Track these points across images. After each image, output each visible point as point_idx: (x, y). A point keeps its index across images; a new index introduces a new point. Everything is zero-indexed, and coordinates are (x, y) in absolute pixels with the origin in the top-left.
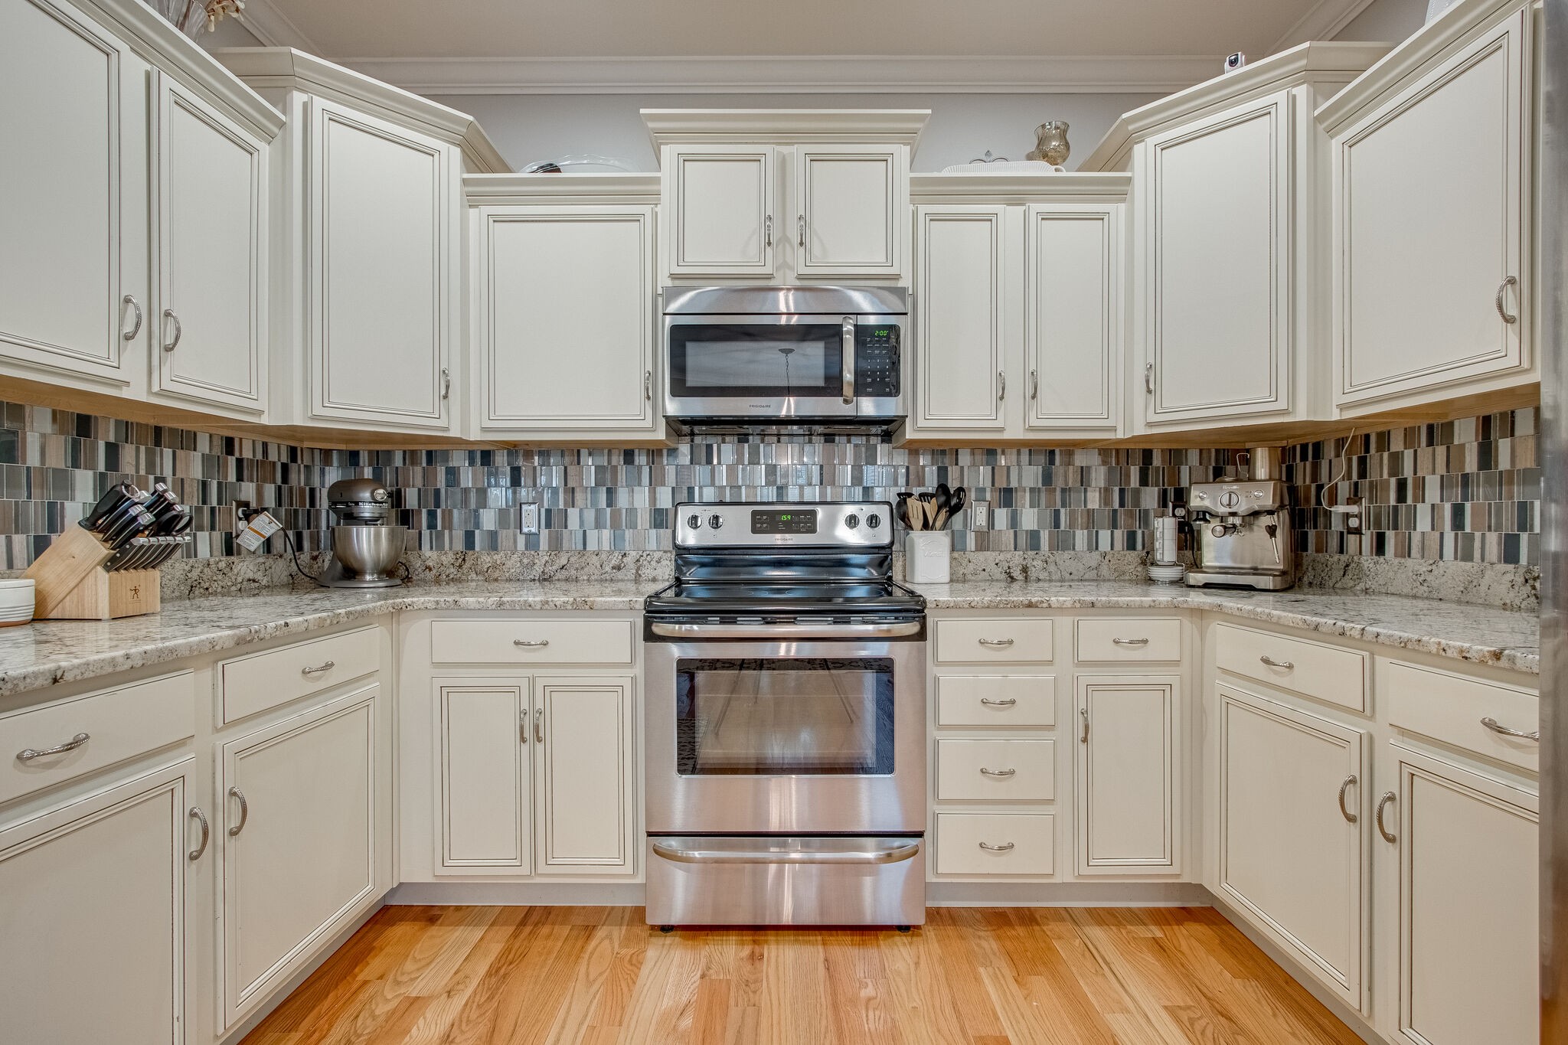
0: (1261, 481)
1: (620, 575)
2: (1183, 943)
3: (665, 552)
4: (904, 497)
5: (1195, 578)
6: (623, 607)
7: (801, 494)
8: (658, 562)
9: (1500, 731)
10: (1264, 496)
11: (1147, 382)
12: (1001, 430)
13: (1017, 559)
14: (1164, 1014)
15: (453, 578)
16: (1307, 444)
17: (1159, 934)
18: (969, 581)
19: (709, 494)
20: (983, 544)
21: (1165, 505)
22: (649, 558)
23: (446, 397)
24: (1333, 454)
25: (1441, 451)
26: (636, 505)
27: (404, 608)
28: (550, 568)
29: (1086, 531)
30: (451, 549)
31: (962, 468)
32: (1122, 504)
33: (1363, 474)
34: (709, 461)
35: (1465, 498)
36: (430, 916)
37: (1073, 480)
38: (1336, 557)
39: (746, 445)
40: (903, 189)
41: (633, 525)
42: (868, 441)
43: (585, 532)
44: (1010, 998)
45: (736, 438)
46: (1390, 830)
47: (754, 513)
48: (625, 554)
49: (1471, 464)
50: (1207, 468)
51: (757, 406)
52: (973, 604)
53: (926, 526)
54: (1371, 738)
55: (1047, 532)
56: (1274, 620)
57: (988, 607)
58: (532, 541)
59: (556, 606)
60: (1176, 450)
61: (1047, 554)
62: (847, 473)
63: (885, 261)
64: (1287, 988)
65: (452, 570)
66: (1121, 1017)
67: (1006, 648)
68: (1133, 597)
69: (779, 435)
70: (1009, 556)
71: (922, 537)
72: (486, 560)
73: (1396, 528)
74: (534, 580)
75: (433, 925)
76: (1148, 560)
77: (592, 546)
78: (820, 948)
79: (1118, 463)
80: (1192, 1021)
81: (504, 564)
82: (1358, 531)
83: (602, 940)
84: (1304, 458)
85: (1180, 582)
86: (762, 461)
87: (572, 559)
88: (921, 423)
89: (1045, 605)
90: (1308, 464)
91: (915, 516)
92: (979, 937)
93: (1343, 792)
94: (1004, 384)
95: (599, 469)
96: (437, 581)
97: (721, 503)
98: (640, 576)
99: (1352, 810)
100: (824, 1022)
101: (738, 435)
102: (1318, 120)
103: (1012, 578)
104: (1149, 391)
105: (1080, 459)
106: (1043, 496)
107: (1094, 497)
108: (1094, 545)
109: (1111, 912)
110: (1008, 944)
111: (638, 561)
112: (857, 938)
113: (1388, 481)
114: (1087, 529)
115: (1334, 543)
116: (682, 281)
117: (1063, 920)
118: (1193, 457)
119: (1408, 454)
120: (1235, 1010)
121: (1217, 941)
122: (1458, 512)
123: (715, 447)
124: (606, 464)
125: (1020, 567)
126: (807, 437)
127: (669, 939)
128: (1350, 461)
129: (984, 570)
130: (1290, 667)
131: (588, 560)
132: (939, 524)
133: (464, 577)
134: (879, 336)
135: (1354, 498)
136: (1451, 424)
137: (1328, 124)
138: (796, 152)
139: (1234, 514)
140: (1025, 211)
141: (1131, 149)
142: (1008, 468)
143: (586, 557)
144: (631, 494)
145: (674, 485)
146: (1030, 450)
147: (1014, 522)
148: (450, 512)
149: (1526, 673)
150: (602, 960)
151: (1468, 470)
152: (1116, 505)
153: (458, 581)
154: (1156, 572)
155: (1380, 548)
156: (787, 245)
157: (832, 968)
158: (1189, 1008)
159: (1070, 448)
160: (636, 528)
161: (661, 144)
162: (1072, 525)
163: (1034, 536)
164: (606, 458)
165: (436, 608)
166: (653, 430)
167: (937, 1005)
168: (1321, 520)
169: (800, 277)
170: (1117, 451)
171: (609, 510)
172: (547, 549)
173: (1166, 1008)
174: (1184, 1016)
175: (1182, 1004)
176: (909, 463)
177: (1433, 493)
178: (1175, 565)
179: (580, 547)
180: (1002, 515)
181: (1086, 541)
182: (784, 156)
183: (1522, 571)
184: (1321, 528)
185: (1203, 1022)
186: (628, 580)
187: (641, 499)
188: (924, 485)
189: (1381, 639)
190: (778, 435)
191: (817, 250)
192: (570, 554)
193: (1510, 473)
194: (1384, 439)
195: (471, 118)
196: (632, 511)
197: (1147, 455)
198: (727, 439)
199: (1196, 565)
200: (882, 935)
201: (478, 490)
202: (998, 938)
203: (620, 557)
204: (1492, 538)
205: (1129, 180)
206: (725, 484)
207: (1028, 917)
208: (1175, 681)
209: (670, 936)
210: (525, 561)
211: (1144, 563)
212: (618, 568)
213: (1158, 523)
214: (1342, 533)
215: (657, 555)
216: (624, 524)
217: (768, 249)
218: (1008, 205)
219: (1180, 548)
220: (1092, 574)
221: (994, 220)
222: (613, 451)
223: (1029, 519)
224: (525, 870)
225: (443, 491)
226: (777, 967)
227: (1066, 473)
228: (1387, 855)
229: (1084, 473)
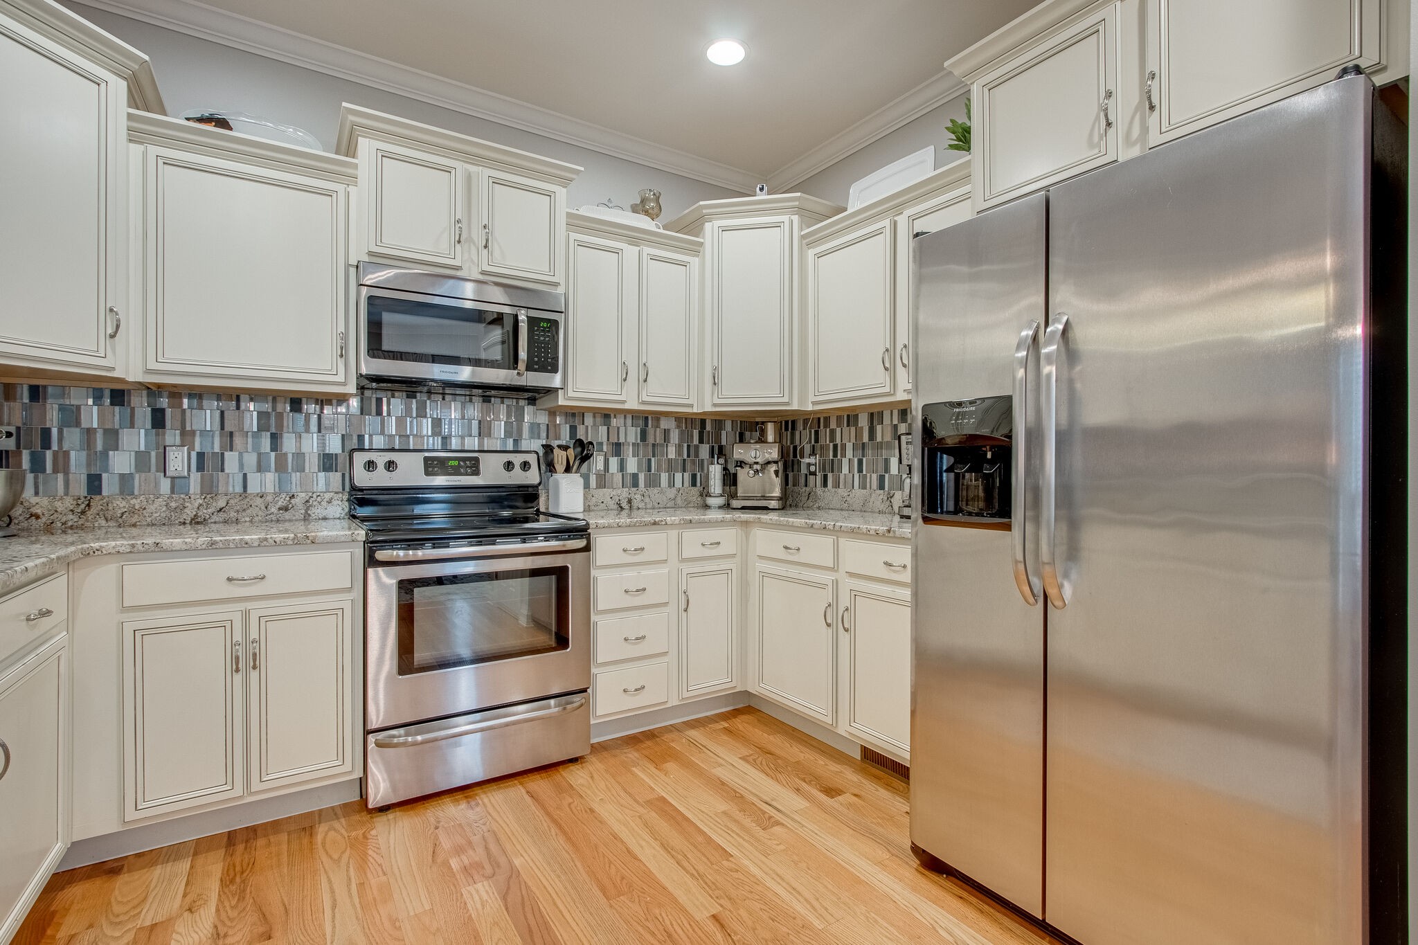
0: (770, 443)
1: (287, 515)
2: (740, 726)
3: (336, 493)
4: (548, 449)
5: (735, 503)
6: (346, 540)
7: (463, 444)
8: (330, 502)
9: (890, 565)
10: (774, 453)
11: (714, 377)
12: (623, 402)
13: (624, 493)
14: (740, 761)
15: (72, 526)
16: (788, 421)
17: (726, 725)
18: (593, 510)
19: (379, 441)
20: (602, 483)
21: (713, 457)
22: (319, 499)
23: (112, 336)
24: (802, 428)
25: (853, 429)
26: (303, 451)
27: (91, 553)
28: (205, 511)
29: (667, 474)
30: (66, 494)
31: (587, 427)
32: (689, 456)
33: (817, 441)
34: (379, 413)
35: (863, 456)
36: (110, 870)
37: (659, 440)
38: (804, 488)
39: (414, 401)
40: (561, 221)
41: (300, 468)
42: (517, 403)
43: (245, 475)
44: (657, 778)
45: (404, 394)
46: (846, 626)
47: (426, 459)
48: (293, 496)
49: (866, 439)
50: (736, 433)
51: (446, 372)
52: (620, 524)
53: (568, 469)
54: (837, 581)
55: (643, 474)
56: (790, 524)
57: (629, 526)
58: (178, 483)
59: (275, 542)
60: (719, 421)
61: (644, 490)
62: (500, 428)
63: (548, 270)
64: (795, 733)
65: (71, 517)
66: (720, 769)
67: (639, 553)
68: (696, 516)
69: (444, 394)
70: (619, 492)
71: (564, 478)
72: (121, 504)
73: (832, 472)
74: (184, 523)
75: (120, 874)
76: (705, 493)
77: (251, 489)
78: (520, 787)
79: (686, 428)
80: (755, 761)
81: (145, 509)
82: (814, 474)
83: (326, 834)
84: (787, 429)
85: (727, 506)
86: (429, 416)
87: (232, 502)
88: (571, 394)
89: (663, 523)
90: (789, 433)
91: (560, 462)
92: (625, 753)
93: (825, 612)
94: (627, 370)
95: (261, 415)
96: (49, 529)
97: (393, 450)
98: (309, 515)
99: (829, 621)
100: (545, 825)
101: (406, 391)
102: (803, 237)
103: (621, 507)
104: (715, 384)
105: (664, 424)
106: (641, 448)
107: (672, 451)
108: (671, 484)
109: (697, 720)
110: (644, 752)
111: (307, 501)
112: (544, 775)
113: (829, 445)
114: (668, 472)
115: (802, 480)
116: (378, 260)
117: (671, 731)
118: (728, 425)
119: (838, 430)
120: (773, 749)
121: (756, 721)
122: (860, 462)
123: (385, 400)
124: (270, 410)
125: (627, 500)
126: (468, 397)
127: (391, 815)
128: (810, 432)
129: (603, 502)
130: (798, 549)
131: (251, 502)
132: (575, 467)
133: (88, 524)
134: (543, 327)
135: (813, 453)
136: (857, 415)
137: (809, 241)
138: (483, 173)
139: (757, 463)
140: (639, 251)
141: (703, 224)
142: (618, 428)
143: (248, 500)
144: (298, 440)
145: (344, 433)
146: (633, 416)
147: (622, 467)
148: (67, 454)
149: (899, 538)
150: (336, 844)
151: (864, 441)
152: (685, 456)
153: (82, 527)
154: (710, 501)
155: (825, 484)
156: (472, 245)
157: (534, 795)
158: (752, 755)
159: (658, 416)
160: (304, 471)
161: (359, 135)
162: (659, 469)
163: (635, 477)
164: (270, 404)
165: (131, 552)
166: (344, 384)
167: (615, 794)
168: (796, 467)
169: (484, 273)
170: (686, 419)
171: (273, 454)
172: (199, 492)
173: (740, 758)
174: (750, 759)
175: (748, 754)
176: (549, 421)
177: (849, 453)
178: (722, 496)
179: (239, 489)
180: (614, 462)
181: (667, 480)
182: (470, 174)
183: (886, 493)
184: (796, 472)
185: (760, 759)
186: (296, 520)
187: (311, 445)
188: (559, 439)
189: (842, 529)
190: (442, 394)
191: (497, 253)
192: (229, 497)
193: (881, 443)
194: (827, 420)
195: (146, 58)
196: (299, 456)
197: (703, 422)
198: (397, 394)
199: (734, 496)
200: (560, 768)
201: (106, 431)
202: (637, 750)
203: (288, 499)
204: (874, 476)
205: (701, 244)
206: (394, 433)
207: (651, 735)
208: (732, 566)
209: (390, 813)
210: (173, 505)
211: (701, 495)
212: (286, 509)
213: (712, 468)
214: (806, 474)
215: (328, 496)
216: (290, 468)
217: (458, 246)
218: (629, 244)
219: (724, 484)
220: (671, 504)
221: (620, 253)
222: (278, 399)
223: (632, 465)
224: (238, 791)
225: (55, 431)
226: (494, 806)
227: (655, 432)
228: (844, 638)
229: (666, 433)
